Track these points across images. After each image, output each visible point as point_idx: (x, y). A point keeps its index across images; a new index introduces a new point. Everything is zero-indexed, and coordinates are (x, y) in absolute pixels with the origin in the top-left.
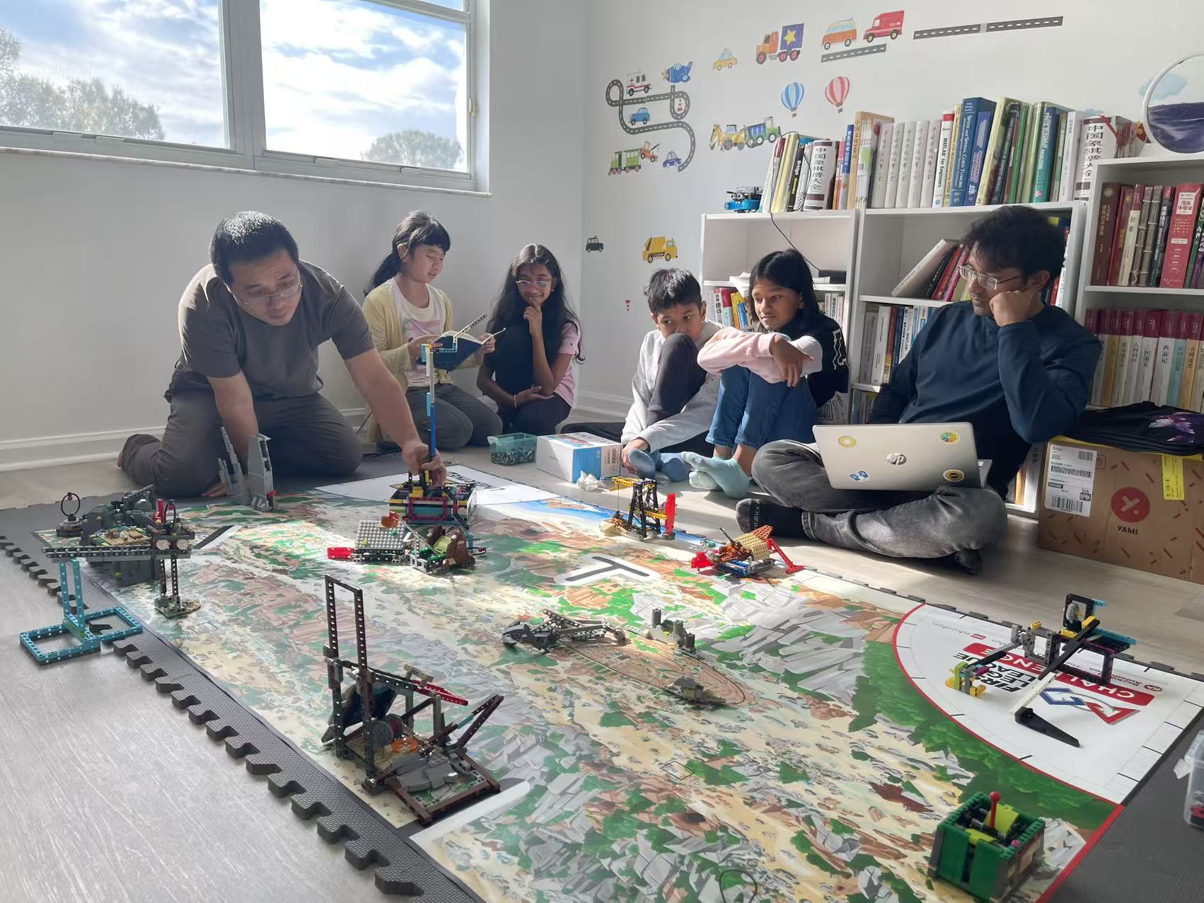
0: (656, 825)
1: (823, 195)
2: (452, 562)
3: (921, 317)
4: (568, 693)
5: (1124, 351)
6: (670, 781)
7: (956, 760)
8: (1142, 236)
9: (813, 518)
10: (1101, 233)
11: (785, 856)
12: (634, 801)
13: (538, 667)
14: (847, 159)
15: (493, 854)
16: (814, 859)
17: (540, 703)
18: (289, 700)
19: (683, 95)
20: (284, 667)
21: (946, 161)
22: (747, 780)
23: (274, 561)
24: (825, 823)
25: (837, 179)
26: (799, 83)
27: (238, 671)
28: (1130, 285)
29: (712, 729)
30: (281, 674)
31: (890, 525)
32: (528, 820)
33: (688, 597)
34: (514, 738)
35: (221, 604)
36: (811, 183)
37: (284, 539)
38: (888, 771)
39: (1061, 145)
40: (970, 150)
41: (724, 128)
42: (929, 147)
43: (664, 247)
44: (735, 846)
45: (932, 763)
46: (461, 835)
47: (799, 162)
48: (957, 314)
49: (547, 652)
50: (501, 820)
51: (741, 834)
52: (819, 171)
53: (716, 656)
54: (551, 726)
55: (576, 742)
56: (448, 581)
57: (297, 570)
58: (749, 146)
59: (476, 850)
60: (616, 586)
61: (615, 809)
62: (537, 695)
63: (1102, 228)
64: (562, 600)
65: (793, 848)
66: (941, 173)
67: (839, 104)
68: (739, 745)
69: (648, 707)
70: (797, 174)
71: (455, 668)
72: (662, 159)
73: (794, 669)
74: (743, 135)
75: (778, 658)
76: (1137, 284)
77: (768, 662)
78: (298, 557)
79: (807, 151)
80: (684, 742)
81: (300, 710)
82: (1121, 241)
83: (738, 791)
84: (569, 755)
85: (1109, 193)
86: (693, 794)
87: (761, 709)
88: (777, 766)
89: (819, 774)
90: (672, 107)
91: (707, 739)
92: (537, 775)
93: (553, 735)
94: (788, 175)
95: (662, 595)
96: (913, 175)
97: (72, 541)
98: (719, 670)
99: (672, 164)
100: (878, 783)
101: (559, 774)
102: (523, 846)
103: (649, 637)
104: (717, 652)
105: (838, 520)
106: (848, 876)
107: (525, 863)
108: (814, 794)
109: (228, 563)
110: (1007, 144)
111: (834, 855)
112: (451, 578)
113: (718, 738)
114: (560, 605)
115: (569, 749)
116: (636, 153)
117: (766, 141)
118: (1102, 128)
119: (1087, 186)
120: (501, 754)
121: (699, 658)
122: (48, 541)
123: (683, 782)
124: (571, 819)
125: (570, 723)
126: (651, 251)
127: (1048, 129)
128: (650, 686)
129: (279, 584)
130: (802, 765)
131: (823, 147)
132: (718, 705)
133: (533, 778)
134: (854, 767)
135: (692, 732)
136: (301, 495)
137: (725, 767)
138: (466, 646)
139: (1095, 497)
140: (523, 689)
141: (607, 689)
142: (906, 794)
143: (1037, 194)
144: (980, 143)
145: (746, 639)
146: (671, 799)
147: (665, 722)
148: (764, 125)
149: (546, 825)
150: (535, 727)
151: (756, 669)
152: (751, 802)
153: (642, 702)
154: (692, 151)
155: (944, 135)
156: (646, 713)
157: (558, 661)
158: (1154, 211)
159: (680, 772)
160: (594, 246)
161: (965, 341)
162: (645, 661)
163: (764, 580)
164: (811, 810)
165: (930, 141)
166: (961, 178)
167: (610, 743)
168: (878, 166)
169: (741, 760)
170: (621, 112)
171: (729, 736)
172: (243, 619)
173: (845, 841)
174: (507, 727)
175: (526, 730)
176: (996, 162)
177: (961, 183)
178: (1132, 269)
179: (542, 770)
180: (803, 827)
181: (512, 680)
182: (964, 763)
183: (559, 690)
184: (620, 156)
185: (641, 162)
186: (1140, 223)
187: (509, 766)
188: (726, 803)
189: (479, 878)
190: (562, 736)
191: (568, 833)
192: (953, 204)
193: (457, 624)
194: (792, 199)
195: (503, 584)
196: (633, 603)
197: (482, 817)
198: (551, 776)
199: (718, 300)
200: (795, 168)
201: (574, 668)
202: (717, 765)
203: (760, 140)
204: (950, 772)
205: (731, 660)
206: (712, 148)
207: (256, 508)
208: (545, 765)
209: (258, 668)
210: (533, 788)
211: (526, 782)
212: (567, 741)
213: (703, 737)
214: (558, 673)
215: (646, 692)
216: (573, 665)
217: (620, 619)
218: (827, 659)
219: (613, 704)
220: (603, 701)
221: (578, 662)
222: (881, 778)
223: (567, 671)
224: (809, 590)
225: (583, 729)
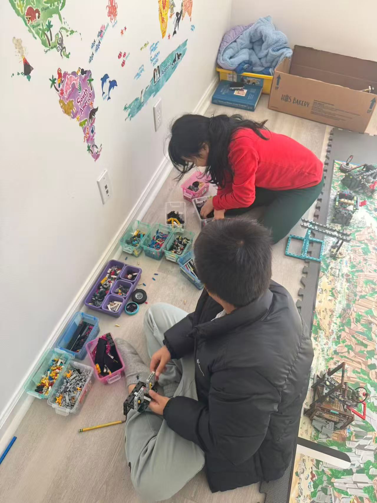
15: (309, 480)
18: (325, 341)
20: (339, 320)
27: (324, 310)
30: (334, 324)
32: (333, 480)
34: (371, 438)
46: (310, 461)
50: (326, 469)
59: (308, 472)
92: (357, 464)
101: (364, 473)
102: (319, 488)
107: (314, 494)
120: (357, 442)
124: (344, 496)
133: (354, 465)
149: (335, 489)
172: (351, 276)
174: (373, 430)
179: (361, 465)
187: (354, 450)
189: (297, 484)
191: (337, 500)
197: (322, 462)
198: (361, 471)
208: (364, 463)
209: (331, 313)
210: (349, 469)
211: (350, 463)
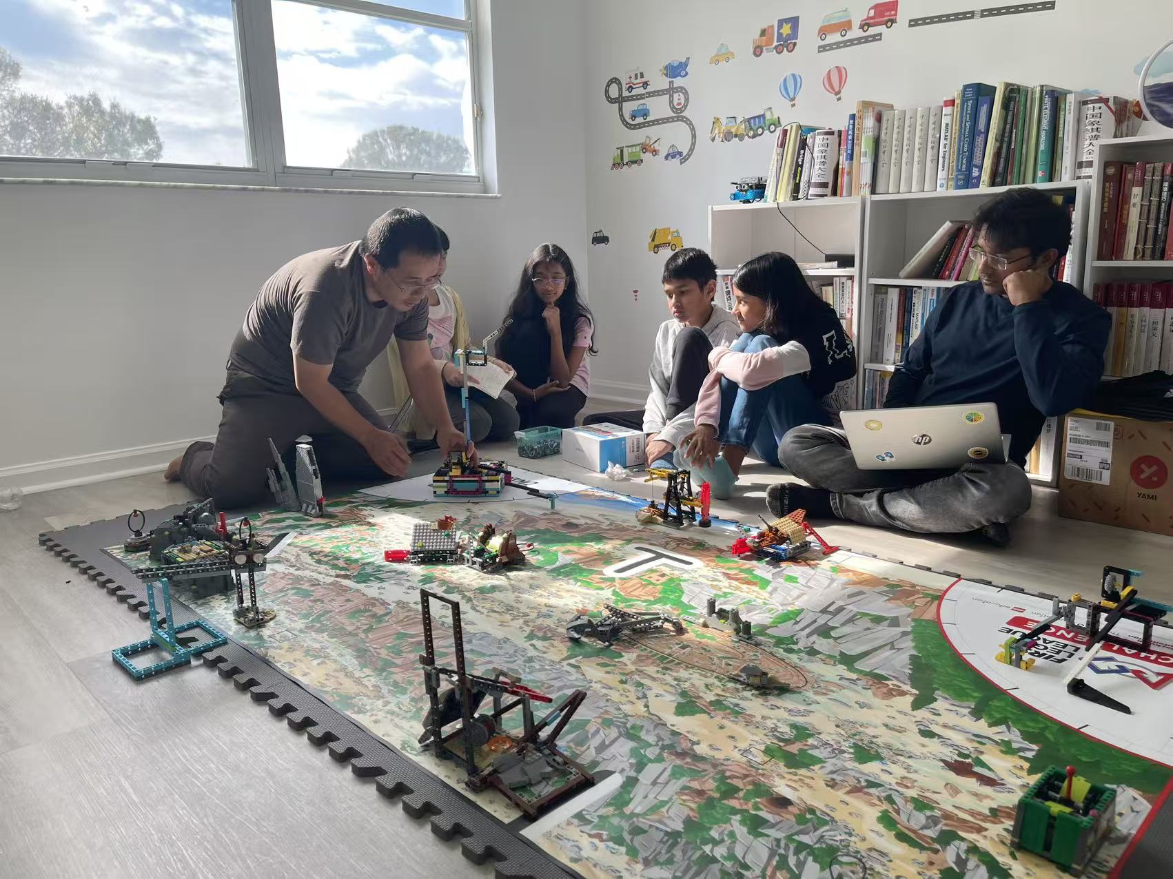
0: (747, 811)
1: (828, 183)
2: (505, 559)
3: (930, 298)
4: (639, 684)
5: (1133, 322)
6: (752, 766)
7: (1019, 733)
8: (1145, 212)
9: (841, 500)
10: (1106, 210)
11: (873, 835)
12: (723, 788)
13: (606, 660)
14: (850, 147)
15: (601, 845)
16: (902, 837)
17: (615, 696)
18: (380, 703)
19: (682, 90)
20: (367, 671)
21: (948, 144)
22: (825, 762)
23: (335, 567)
24: (906, 801)
25: (840, 167)
26: (797, 74)
27: (325, 677)
28: (1135, 259)
29: (782, 714)
30: (367, 679)
31: (918, 503)
32: (627, 810)
33: (735, 583)
34: (597, 731)
35: (295, 612)
36: (815, 171)
37: (340, 544)
38: (955, 747)
39: (1061, 126)
40: (972, 135)
41: (724, 121)
42: (931, 132)
43: (670, 238)
44: (826, 828)
45: (997, 738)
46: (567, 828)
47: (802, 152)
48: (967, 295)
49: (612, 645)
50: (603, 811)
51: (828, 815)
52: (823, 160)
53: (773, 641)
54: (629, 718)
55: (656, 732)
56: (503, 578)
57: (359, 574)
58: (749, 137)
59: (585, 841)
60: (663, 575)
61: (706, 796)
62: (611, 688)
63: (1106, 204)
64: (615, 593)
65: (880, 828)
66: (944, 157)
67: (837, 93)
68: (810, 728)
69: (718, 695)
70: (800, 163)
71: (527, 665)
72: (663, 153)
73: (848, 651)
74: (743, 126)
75: (831, 641)
76: (1143, 258)
77: (821, 644)
78: (356, 561)
79: (809, 141)
80: (758, 727)
81: (393, 713)
82: (1125, 217)
83: (818, 774)
84: (651, 745)
85: (1111, 171)
86: (777, 779)
87: (824, 691)
88: (850, 747)
89: (891, 754)
90: (671, 102)
91: (779, 724)
92: (626, 766)
93: (633, 727)
94: (791, 165)
95: (709, 583)
96: (916, 159)
97: (140, 556)
98: (777, 655)
99: (673, 157)
100: (949, 759)
101: (646, 765)
102: (627, 837)
103: (705, 625)
104: (773, 637)
105: (867, 499)
106: (936, 851)
107: (632, 852)
108: (891, 774)
109: (292, 570)
110: (1008, 126)
111: (920, 832)
112: (506, 575)
113: (789, 722)
114: (614, 598)
115: (651, 739)
116: (638, 148)
117: (766, 132)
118: (1100, 108)
119: (1090, 164)
120: (588, 748)
121: (757, 644)
122: (118, 557)
123: (765, 767)
124: (666, 807)
125: (646, 714)
126: (657, 242)
127: (1048, 112)
128: (715, 674)
129: (346, 589)
130: (873, 746)
131: (826, 137)
132: (783, 690)
133: (623, 770)
134: (923, 746)
135: (763, 718)
136: (346, 499)
137: (801, 750)
138: (534, 642)
139: (1114, 466)
140: (596, 682)
141: (675, 679)
142: (977, 769)
143: (1040, 174)
144: (982, 126)
145: (797, 623)
146: (756, 784)
147: (737, 708)
148: (763, 116)
149: (644, 814)
150: (614, 719)
151: (812, 652)
152: (832, 784)
153: (711, 690)
154: (693, 144)
155: (945, 120)
156: (717, 700)
157: (623, 654)
158: (1156, 187)
159: (760, 758)
160: (600, 239)
161: (978, 321)
162: (705, 649)
163: (803, 563)
164: (890, 789)
165: (931, 126)
166: (964, 162)
167: (688, 732)
168: (881, 154)
169: (816, 743)
170: (621, 109)
171: (800, 720)
172: (318, 625)
173: (928, 818)
174: (589, 721)
175: (608, 723)
176: (998, 144)
177: (964, 166)
178: (1137, 244)
179: (630, 761)
180: (886, 806)
181: (583, 674)
182: (1027, 736)
183: (630, 682)
184: (622, 151)
185: (643, 156)
186: (1142, 200)
187: (598, 759)
188: (810, 787)
189: (593, 869)
190: (642, 727)
191: (666, 821)
192: (958, 187)
193: (521, 621)
194: (796, 188)
195: (554, 579)
196: (683, 592)
197: (584, 810)
198: (640, 766)
199: (727, 288)
200: (798, 158)
201: (640, 659)
202: (794, 748)
203: (760, 131)
204: (1015, 746)
205: (787, 644)
206: (713, 140)
207: (306, 514)
208: (631, 756)
209: (343, 673)
210: (625, 779)
211: (617, 774)
212: (648, 731)
213: (775, 721)
214: (626, 665)
215: (712, 680)
216: (639, 656)
217: (674, 609)
218: (877, 639)
219: (684, 694)
220: (673, 691)
221: (643, 653)
222: (950, 754)
223: (634, 663)
224: (848, 571)
225: (660, 719)
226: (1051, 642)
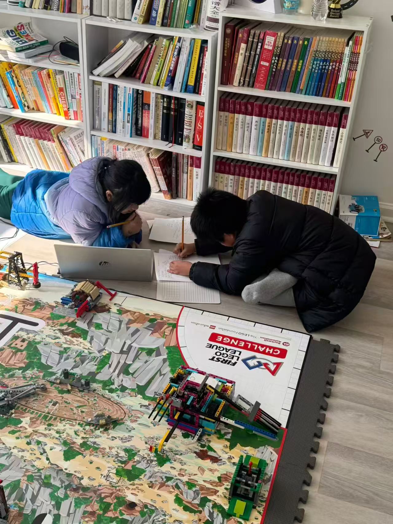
0: (117, 517)
4: (39, 443)
6: (113, 486)
11: (175, 512)
12: (103, 507)
13: (13, 428)
16: (186, 509)
17: (27, 455)
22: (145, 471)
24: (184, 485)
29: (118, 442)
33: (69, 338)
34: (27, 486)
38: (199, 441)
44: (154, 515)
49: (12, 414)
51: (153, 506)
53: (101, 385)
54: (41, 471)
55: (59, 477)
60: (23, 341)
61: (96, 514)
62: (23, 451)
65: (176, 506)
68: (134, 449)
69: (83, 438)
73: (140, 383)
75: (130, 376)
77: (126, 381)
80: (109, 457)
83: (144, 480)
84: (59, 488)
86: (126, 491)
87: (135, 419)
88: (155, 456)
89: (173, 455)
91: (119, 451)
92: (51, 507)
93: (46, 477)
95: (53, 341)
98: (106, 396)
100: (198, 451)
101: (61, 503)
104: (100, 382)
106: (200, 512)
108: (175, 469)
111: (193, 502)
113: (124, 448)
115: (57, 483)
120: (27, 501)
121: (94, 391)
123: (119, 484)
128: (78, 422)
130: (164, 452)
132: (115, 423)
133: (50, 511)
134: (186, 445)
135: (110, 448)
137: (133, 466)
140: (13, 448)
141: (57, 432)
142: (210, 453)
145: (110, 366)
146: (117, 498)
147: (95, 445)
150: (34, 474)
151: (123, 389)
152: (151, 486)
153: (78, 435)
156: (84, 442)
157: (22, 419)
159: (115, 479)
162: (66, 402)
164: (177, 479)
167: (75, 472)
169: (138, 459)
171: (128, 445)
173: (194, 492)
174: (19, 481)
175: (31, 479)
179: (52, 503)
180: (177, 491)
181: (4, 444)
183: (33, 443)
187: (35, 507)
188: (142, 491)
190: (50, 476)
196: (41, 355)
198: (58, 506)
201: (33, 422)
202: (129, 467)
204: (223, 432)
205: (109, 386)
208: (51, 500)
210: (53, 517)
211: (48, 515)
212: (54, 478)
213: (116, 449)
214: (26, 429)
215: (77, 427)
216: (31, 419)
217: (40, 372)
218: (152, 368)
219: (65, 443)
220: (59, 443)
221: (33, 416)
222: (197, 447)
223: (30, 426)
224: (128, 311)
225: (58, 467)
226: (229, 350)
